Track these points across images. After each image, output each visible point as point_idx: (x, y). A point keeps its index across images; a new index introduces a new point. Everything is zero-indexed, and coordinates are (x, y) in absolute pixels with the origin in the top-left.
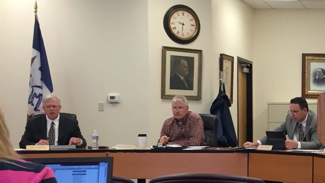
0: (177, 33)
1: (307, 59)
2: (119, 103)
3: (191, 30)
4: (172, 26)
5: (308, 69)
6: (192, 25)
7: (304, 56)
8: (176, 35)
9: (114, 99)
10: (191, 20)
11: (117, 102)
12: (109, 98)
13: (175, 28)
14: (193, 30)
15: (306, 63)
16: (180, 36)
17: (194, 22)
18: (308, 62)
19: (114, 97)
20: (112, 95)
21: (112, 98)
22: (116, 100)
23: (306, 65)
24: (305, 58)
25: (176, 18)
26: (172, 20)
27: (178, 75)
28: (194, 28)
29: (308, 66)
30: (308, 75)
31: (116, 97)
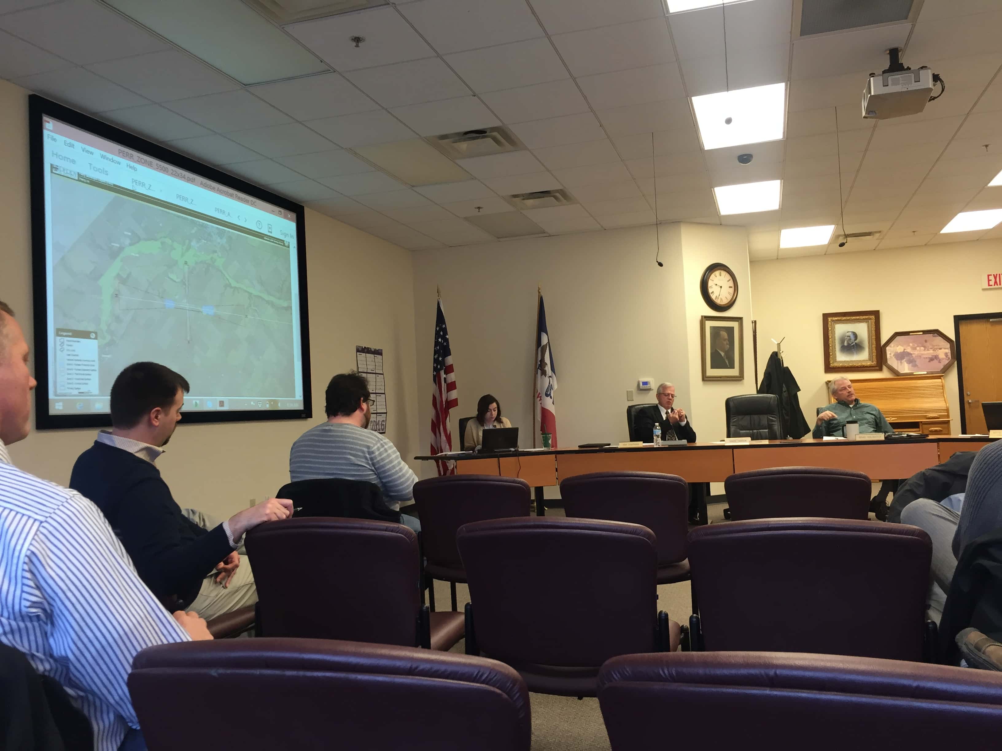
0: (715, 299)
1: (831, 320)
2: (653, 390)
3: (729, 293)
4: (710, 291)
5: (832, 334)
6: (730, 287)
7: (826, 317)
8: (715, 300)
9: (647, 385)
10: (728, 281)
11: (651, 389)
12: (641, 384)
13: (713, 292)
14: (731, 293)
15: (829, 326)
16: (718, 302)
17: (731, 283)
18: (831, 324)
19: (647, 382)
20: (645, 380)
21: (645, 383)
22: (649, 387)
23: (830, 329)
24: (828, 320)
25: (713, 280)
26: (710, 283)
27: (718, 350)
28: (732, 290)
29: (831, 329)
30: (832, 342)
31: (649, 382)
